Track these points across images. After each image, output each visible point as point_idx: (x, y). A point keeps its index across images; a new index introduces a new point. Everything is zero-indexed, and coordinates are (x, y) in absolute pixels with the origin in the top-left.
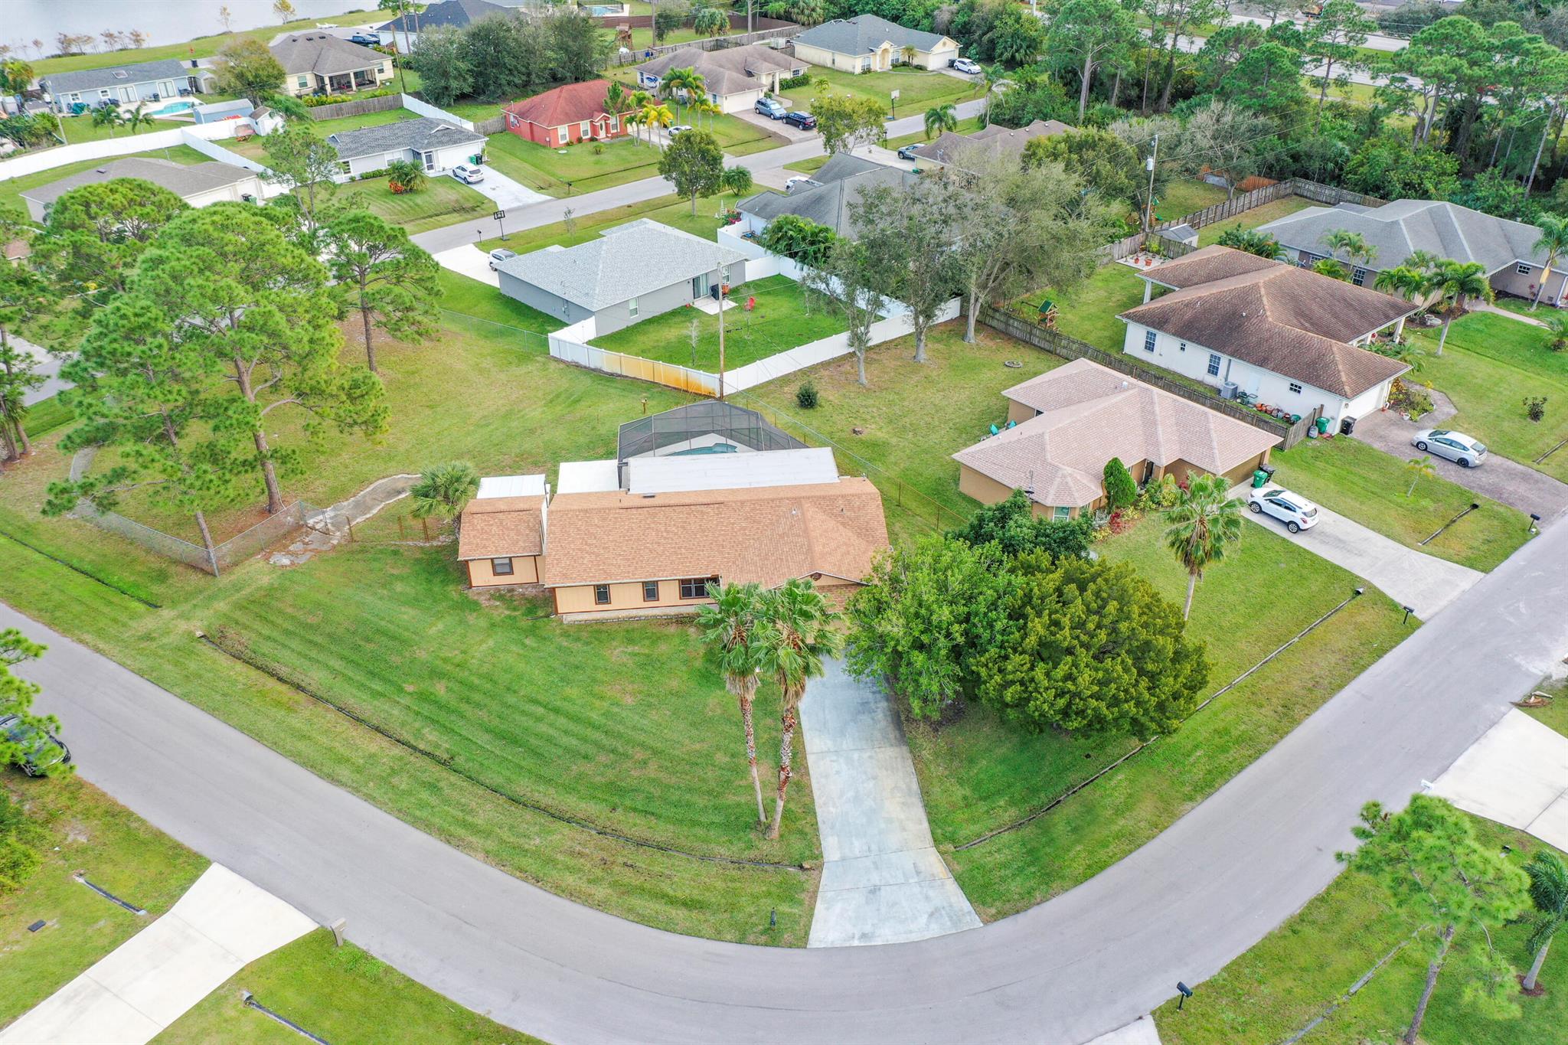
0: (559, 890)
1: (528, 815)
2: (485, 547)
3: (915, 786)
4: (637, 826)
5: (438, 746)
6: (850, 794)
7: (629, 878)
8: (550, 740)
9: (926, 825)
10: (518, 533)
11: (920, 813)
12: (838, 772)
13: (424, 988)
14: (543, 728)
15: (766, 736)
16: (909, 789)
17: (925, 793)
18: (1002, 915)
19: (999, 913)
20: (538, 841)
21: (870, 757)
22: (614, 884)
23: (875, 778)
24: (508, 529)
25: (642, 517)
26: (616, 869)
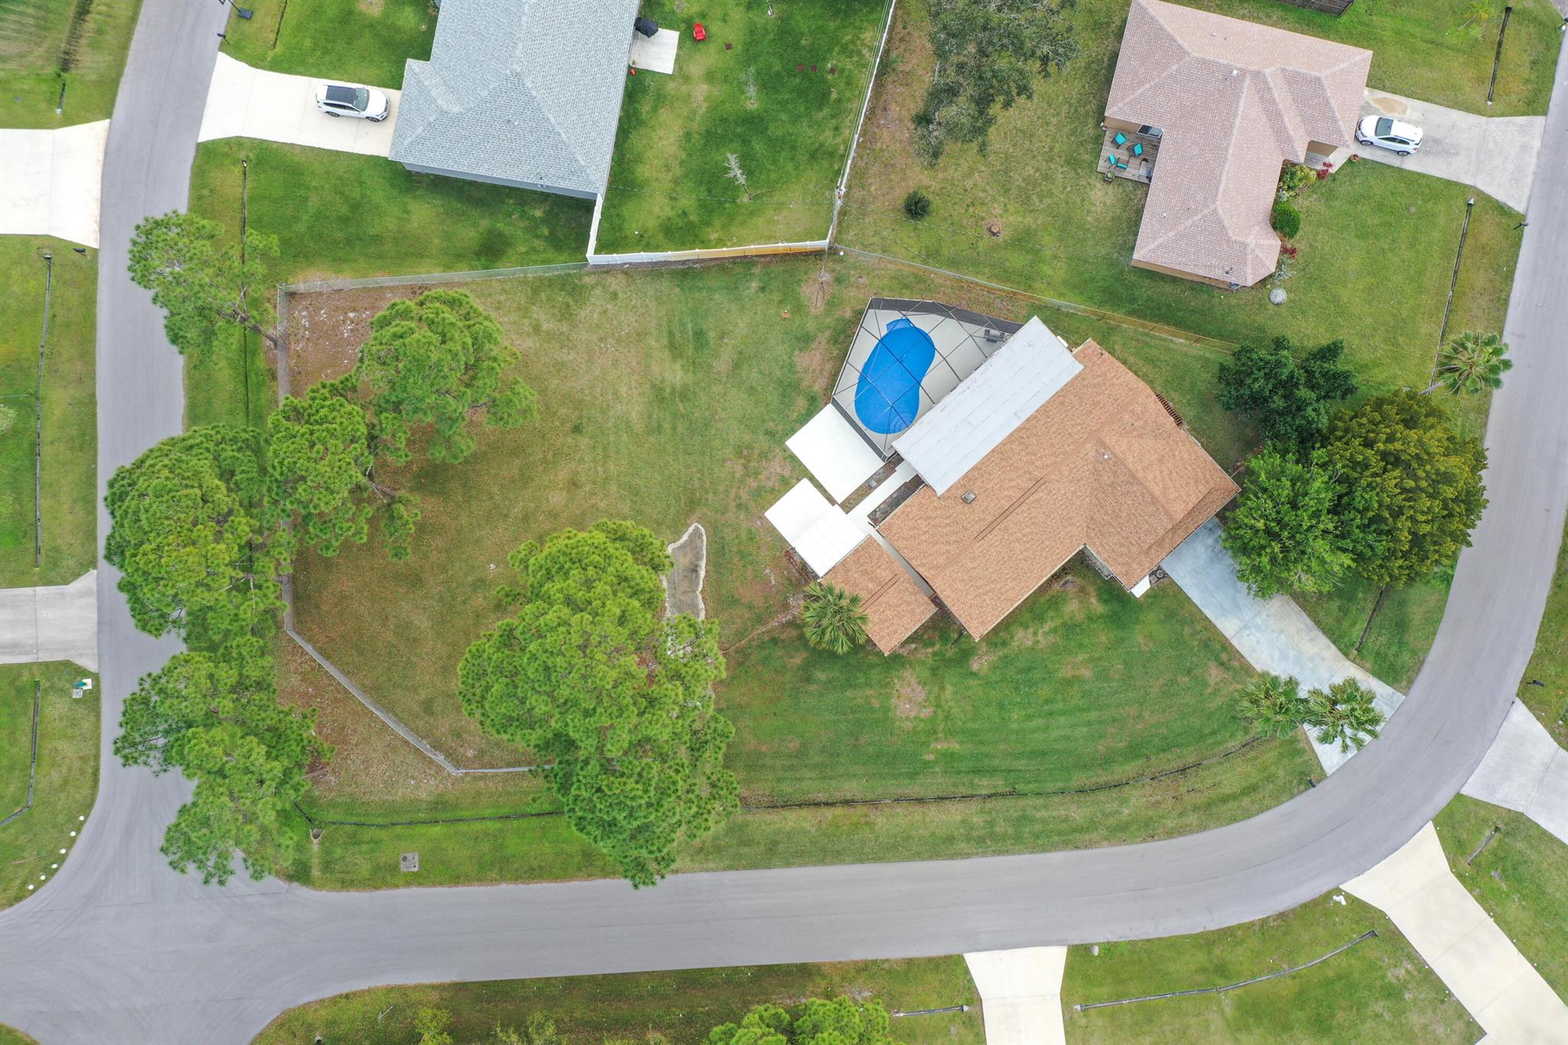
0: (1170, 834)
1: (1101, 796)
2: (896, 632)
3: (1309, 621)
4: (1170, 761)
5: (996, 787)
6: (1277, 654)
7: (1199, 799)
8: (1066, 738)
9: (1333, 647)
10: (909, 604)
11: (1323, 641)
12: (1258, 642)
13: (1159, 939)
14: (1055, 734)
15: (1195, 643)
16: (1307, 626)
17: (1318, 623)
18: (1411, 682)
19: (1408, 683)
20: (1126, 811)
21: (1268, 616)
22: (1196, 808)
23: (1282, 632)
24: (899, 606)
25: (998, 538)
26: (1186, 798)
